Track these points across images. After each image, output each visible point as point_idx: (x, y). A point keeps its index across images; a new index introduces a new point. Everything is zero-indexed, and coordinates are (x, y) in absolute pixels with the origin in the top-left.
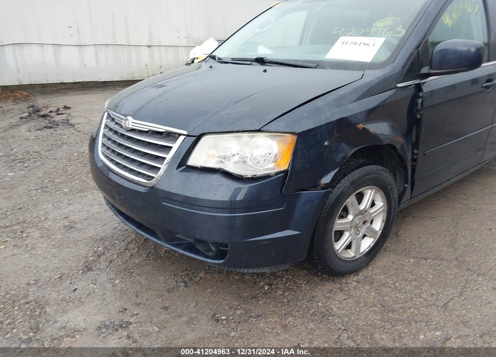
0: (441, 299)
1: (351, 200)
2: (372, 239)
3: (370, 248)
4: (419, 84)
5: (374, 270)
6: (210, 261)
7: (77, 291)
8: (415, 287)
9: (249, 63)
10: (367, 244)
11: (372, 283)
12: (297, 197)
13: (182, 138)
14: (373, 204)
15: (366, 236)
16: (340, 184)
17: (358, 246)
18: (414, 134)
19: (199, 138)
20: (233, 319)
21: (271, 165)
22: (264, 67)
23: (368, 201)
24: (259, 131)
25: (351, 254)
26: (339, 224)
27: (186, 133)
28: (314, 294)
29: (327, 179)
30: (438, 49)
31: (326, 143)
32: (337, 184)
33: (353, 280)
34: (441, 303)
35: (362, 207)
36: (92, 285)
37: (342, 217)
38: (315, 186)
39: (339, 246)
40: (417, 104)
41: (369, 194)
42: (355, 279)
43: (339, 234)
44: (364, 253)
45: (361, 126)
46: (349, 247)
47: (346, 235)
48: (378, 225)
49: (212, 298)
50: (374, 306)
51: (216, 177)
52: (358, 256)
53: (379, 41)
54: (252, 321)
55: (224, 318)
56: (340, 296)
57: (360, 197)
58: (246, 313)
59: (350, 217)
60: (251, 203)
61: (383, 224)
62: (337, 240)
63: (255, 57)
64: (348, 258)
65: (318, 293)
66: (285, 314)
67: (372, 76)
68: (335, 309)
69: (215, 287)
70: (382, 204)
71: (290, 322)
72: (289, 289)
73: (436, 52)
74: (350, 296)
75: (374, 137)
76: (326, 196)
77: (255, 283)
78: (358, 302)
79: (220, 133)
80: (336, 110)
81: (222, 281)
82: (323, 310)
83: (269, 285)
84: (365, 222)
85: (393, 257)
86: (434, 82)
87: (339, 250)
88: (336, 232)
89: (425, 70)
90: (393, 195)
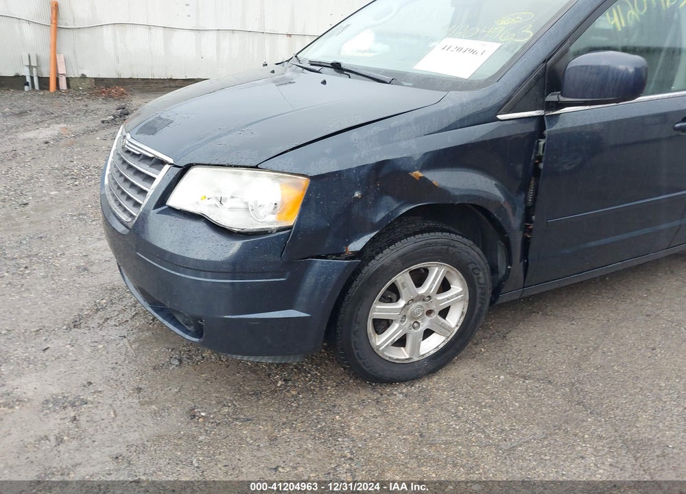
0: (510, 439)
1: (403, 278)
2: (444, 338)
3: (436, 350)
4: (541, 118)
5: (438, 385)
7: (47, 351)
8: (484, 416)
10: (432, 344)
11: (426, 400)
12: (308, 266)
13: (167, 167)
14: (445, 286)
15: (434, 332)
16: (380, 255)
17: (416, 347)
18: (531, 192)
19: (185, 170)
20: (213, 418)
21: (272, 218)
22: (321, 77)
23: (433, 282)
24: (256, 167)
25: (402, 354)
26: (380, 310)
27: (171, 161)
28: (338, 402)
29: (357, 245)
30: (574, 65)
31: (357, 194)
32: (378, 253)
33: (399, 393)
34: (503, 445)
35: (422, 291)
36: (68, 346)
37: (386, 299)
38: (338, 255)
39: (381, 341)
40: (538, 146)
41: (437, 273)
42: (404, 391)
43: (383, 324)
44: (427, 355)
45: (417, 174)
46: (401, 342)
47: (395, 327)
48: (454, 320)
49: (203, 387)
50: (410, 433)
51: (200, 225)
52: (416, 359)
53: (491, 47)
54: (236, 425)
55: (203, 414)
56: (372, 411)
57: (419, 278)
58: (234, 413)
59: (402, 303)
61: (462, 318)
62: (378, 333)
63: (331, 61)
64: (397, 359)
65: (343, 402)
66: (284, 424)
68: (353, 428)
69: (214, 373)
70: (461, 289)
71: (284, 434)
72: (308, 390)
73: (576, 68)
74: (384, 413)
75: (442, 191)
76: (357, 271)
77: (269, 375)
78: (390, 424)
81: (228, 366)
82: (337, 426)
83: (285, 380)
84: (429, 312)
86: (574, 115)
87: (380, 346)
88: (375, 320)
89: (552, 98)
90: (479, 278)
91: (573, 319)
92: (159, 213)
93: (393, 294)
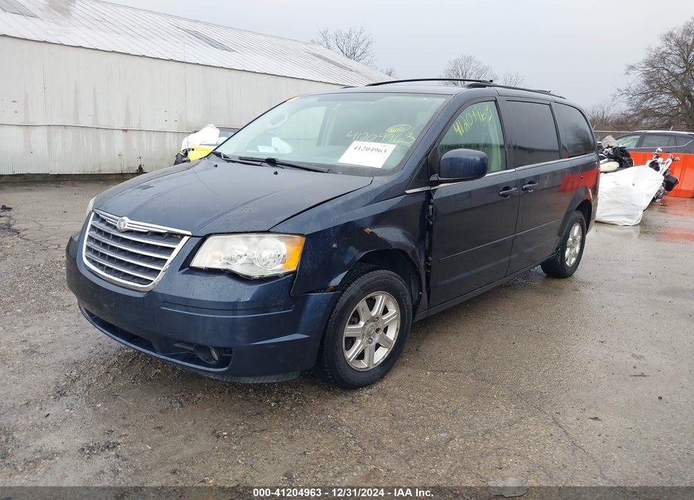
0: (451, 407)
1: (362, 305)
2: (387, 349)
3: (383, 360)
4: (428, 192)
5: (389, 383)
6: (211, 370)
7: (50, 417)
8: (428, 397)
9: (259, 163)
10: (381, 355)
11: (385, 395)
12: (306, 298)
13: (186, 239)
14: (385, 311)
15: (381, 346)
16: (349, 288)
17: (372, 357)
18: (427, 241)
19: (204, 239)
20: (235, 434)
21: (280, 266)
22: (275, 169)
23: (380, 307)
24: (268, 232)
25: (364, 364)
26: (349, 330)
27: (190, 233)
28: (324, 407)
29: (336, 281)
30: (446, 157)
31: (334, 246)
32: (347, 287)
33: (365, 394)
34: (450, 410)
35: (374, 313)
36: (68, 410)
37: (352, 323)
38: (325, 289)
39: (351, 354)
40: (428, 210)
41: (381, 300)
42: (368, 392)
43: (351, 341)
44: (379, 364)
45: (368, 230)
46: (361, 356)
47: (359, 342)
48: (392, 334)
49: (212, 417)
50: (385, 415)
51: (222, 278)
52: (371, 367)
53: (391, 148)
54: (256, 435)
55: (225, 433)
56: (351, 408)
57: (371, 303)
58: (250, 428)
59: (362, 324)
60: (257, 304)
61: (397, 333)
62: (348, 348)
63: (266, 158)
64: (361, 369)
65: (328, 406)
66: (292, 428)
67: (380, 182)
68: (344, 420)
69: (215, 407)
70: (395, 311)
71: (297, 433)
72: (297, 405)
73: (444, 160)
74: (361, 408)
75: (384, 241)
76: (336, 299)
77: (261, 401)
78: (368, 413)
79: (227, 233)
80: (344, 214)
81: (224, 401)
82: (331, 421)
83: (276, 402)
84: (377, 330)
85: (409, 370)
86: (445, 189)
87: (350, 359)
88: (347, 339)
89: (434, 178)
90: (406, 301)
91: (457, 333)
92: (183, 274)
93: (356, 318)
